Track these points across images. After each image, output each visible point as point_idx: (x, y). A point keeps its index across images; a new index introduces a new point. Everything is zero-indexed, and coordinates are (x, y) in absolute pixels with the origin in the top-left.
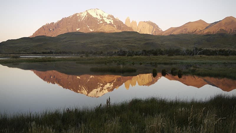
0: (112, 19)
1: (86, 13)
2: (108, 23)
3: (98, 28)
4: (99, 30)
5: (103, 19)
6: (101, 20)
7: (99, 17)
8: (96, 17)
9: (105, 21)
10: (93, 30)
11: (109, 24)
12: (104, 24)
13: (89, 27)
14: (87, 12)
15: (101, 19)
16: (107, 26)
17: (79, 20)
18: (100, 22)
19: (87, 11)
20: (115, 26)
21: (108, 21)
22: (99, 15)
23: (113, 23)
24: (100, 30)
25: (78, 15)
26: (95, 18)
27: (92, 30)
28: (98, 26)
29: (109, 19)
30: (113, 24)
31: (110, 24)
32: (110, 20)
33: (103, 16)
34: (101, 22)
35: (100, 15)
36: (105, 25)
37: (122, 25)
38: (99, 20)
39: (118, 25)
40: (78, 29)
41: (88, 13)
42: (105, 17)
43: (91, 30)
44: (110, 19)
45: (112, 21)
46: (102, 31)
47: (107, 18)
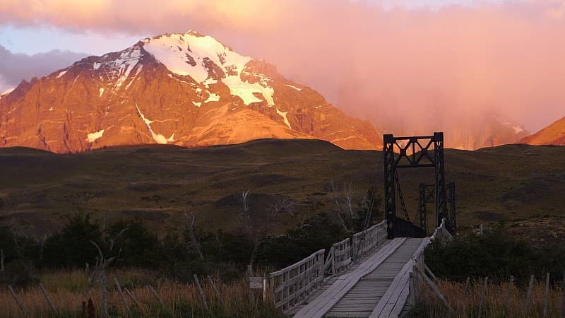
0: (270, 84)
1: (137, 54)
2: (249, 99)
3: (195, 129)
4: (200, 136)
5: (223, 80)
6: (212, 89)
7: (200, 75)
8: (185, 74)
9: (234, 92)
10: (171, 139)
11: (252, 106)
12: (225, 108)
13: (148, 122)
14: (143, 51)
15: (212, 81)
16: (238, 115)
17: (102, 90)
18: (207, 96)
19: (141, 44)
20: (284, 114)
21: (246, 93)
22: (199, 62)
23: (271, 103)
24: (204, 137)
25: (97, 66)
26: (181, 78)
27: (167, 137)
28: (196, 117)
29: (252, 81)
30: (273, 108)
31: (259, 107)
32: (257, 88)
33: (223, 67)
34: (213, 98)
35: (208, 64)
36: (230, 111)
37: (320, 111)
38: (202, 85)
39: (299, 110)
40: (93, 137)
41: (147, 53)
42: (232, 73)
43: (161, 139)
44: (257, 84)
45: (268, 93)
46: (215, 141)
47: (244, 78)
